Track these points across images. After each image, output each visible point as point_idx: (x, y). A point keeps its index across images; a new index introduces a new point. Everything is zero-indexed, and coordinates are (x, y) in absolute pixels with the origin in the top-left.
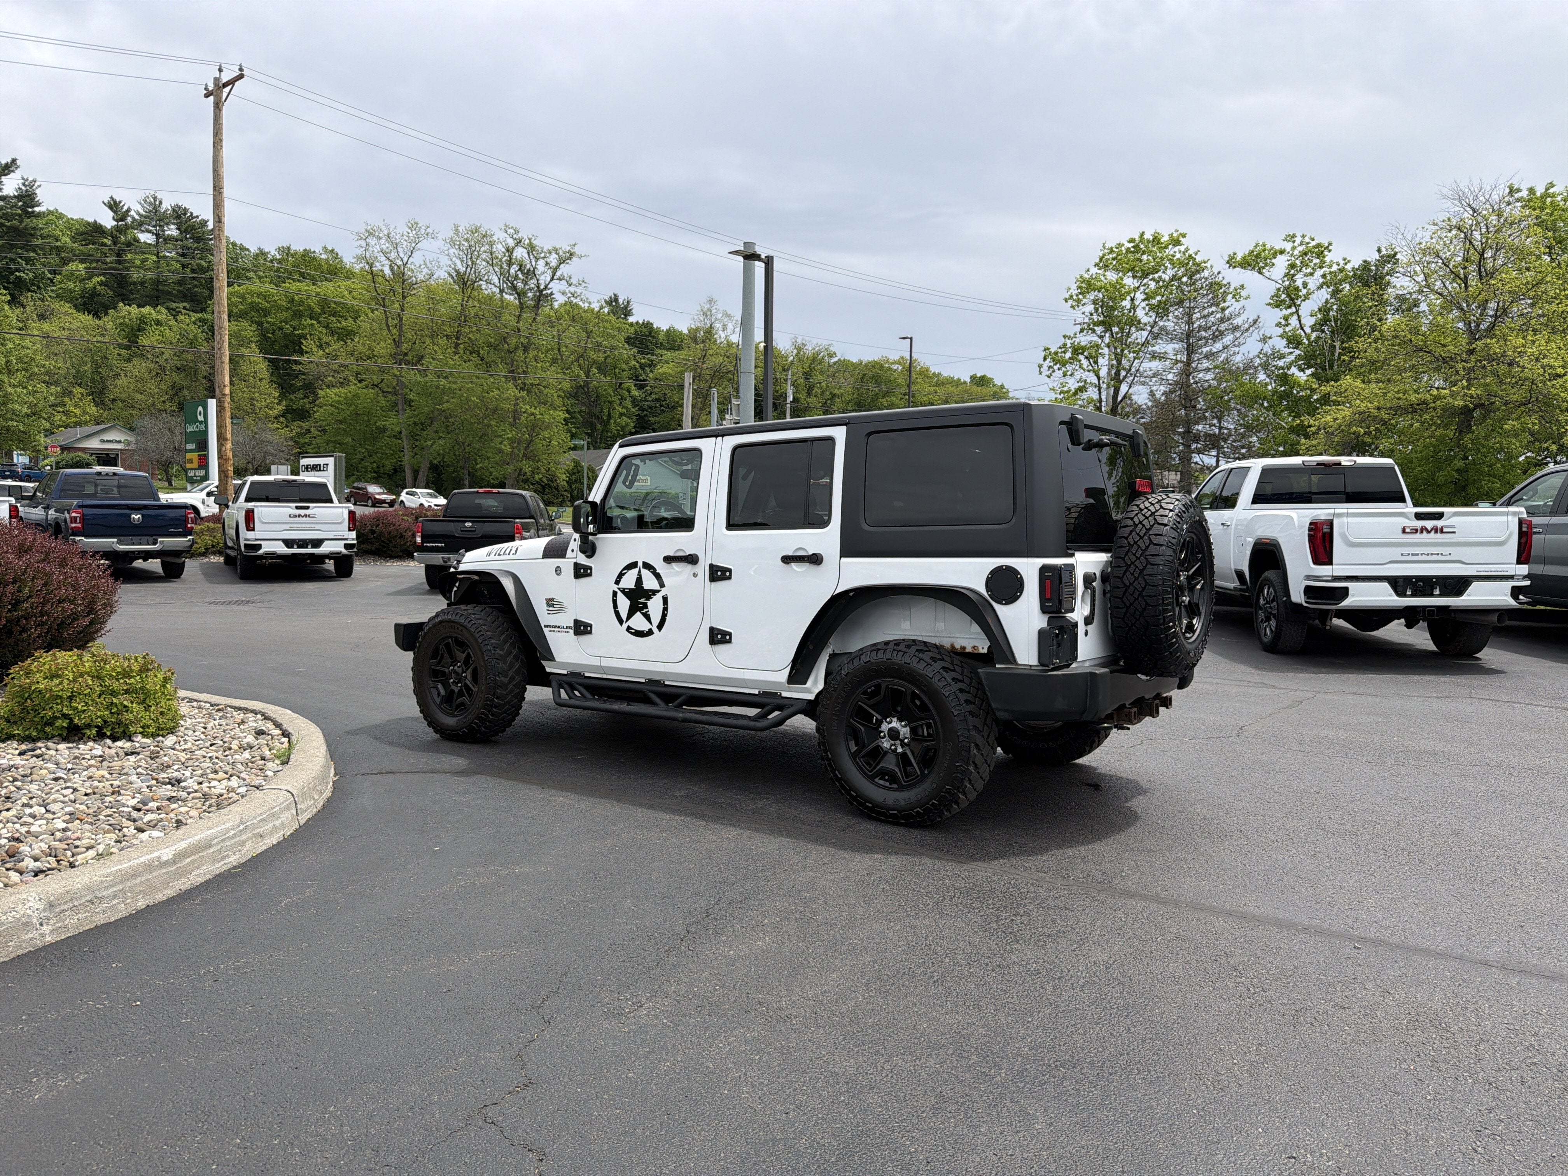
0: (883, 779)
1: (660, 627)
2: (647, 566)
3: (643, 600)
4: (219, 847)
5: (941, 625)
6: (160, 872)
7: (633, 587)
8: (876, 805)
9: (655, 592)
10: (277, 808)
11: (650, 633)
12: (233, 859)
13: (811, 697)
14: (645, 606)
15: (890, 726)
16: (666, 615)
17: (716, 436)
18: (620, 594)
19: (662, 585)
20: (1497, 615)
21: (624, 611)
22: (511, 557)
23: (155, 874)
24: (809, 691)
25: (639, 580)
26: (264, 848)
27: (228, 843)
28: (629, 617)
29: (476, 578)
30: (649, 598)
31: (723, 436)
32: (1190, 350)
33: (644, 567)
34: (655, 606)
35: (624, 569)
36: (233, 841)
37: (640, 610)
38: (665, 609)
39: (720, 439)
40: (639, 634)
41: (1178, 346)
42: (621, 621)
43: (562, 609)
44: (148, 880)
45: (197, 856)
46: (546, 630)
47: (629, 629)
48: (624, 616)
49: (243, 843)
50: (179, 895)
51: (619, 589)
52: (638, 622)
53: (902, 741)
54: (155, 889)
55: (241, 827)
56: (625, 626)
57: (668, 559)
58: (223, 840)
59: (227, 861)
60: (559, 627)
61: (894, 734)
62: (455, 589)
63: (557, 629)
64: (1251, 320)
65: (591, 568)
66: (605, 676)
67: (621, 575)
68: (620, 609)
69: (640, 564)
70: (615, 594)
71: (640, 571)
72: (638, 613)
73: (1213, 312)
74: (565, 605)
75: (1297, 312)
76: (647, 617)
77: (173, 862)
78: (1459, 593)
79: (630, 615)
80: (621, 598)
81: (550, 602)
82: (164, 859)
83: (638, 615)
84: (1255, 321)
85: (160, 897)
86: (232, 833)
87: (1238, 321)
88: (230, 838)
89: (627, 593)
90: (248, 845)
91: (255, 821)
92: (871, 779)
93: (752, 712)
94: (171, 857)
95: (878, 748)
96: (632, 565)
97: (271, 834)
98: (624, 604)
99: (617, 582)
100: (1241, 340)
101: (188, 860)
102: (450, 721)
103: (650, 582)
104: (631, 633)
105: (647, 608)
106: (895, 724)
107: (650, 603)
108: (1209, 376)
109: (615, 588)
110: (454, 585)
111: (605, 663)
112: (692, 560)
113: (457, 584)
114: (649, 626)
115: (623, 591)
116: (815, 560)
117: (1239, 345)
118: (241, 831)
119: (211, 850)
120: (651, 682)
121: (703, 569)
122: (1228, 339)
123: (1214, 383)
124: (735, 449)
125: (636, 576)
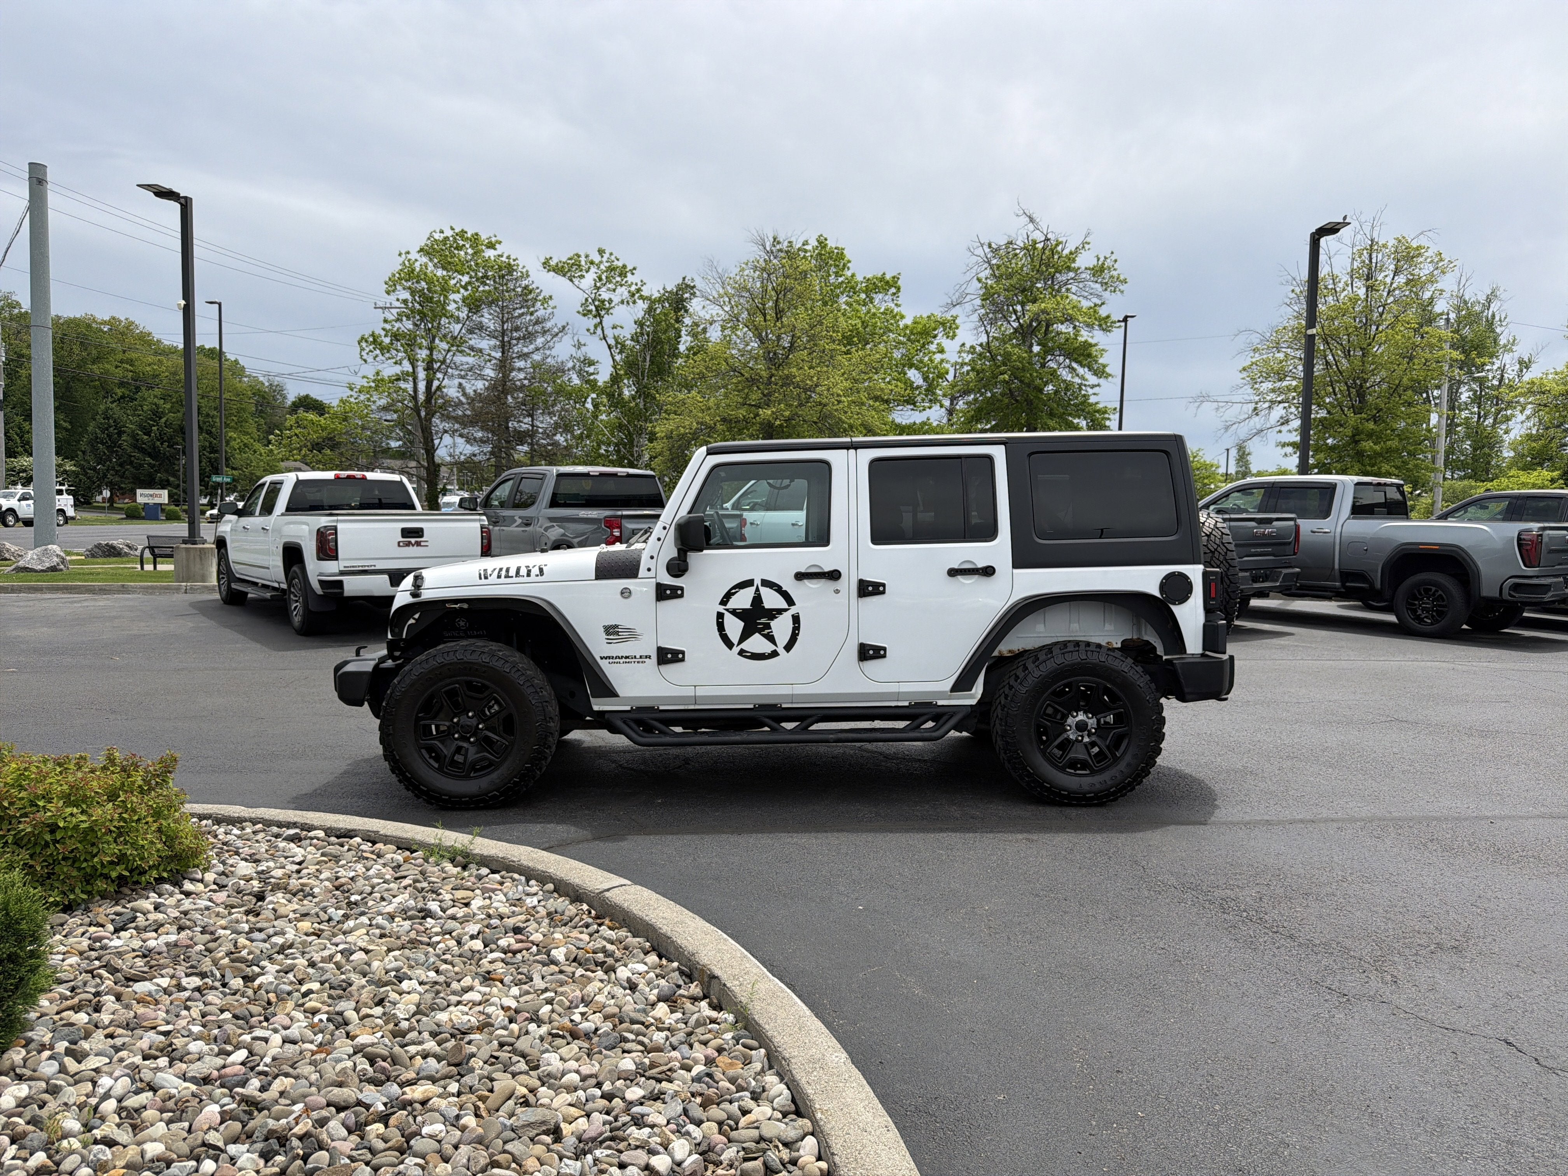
0: (1075, 768)
1: (788, 647)
2: (767, 584)
3: (763, 621)
5: (1075, 626)
7: (748, 606)
8: (1072, 792)
9: (778, 611)
11: (773, 654)
13: (973, 702)
14: (767, 626)
15: (1077, 719)
16: (797, 635)
17: (848, 448)
18: (728, 616)
19: (791, 603)
21: (735, 633)
24: (972, 697)
25: (757, 600)
28: (741, 641)
29: (465, 606)
30: (773, 617)
31: (856, 449)
32: (504, 347)
33: (762, 586)
34: (780, 626)
35: (733, 588)
37: (759, 631)
38: (795, 629)
39: (852, 451)
40: (756, 657)
41: (493, 342)
42: (728, 644)
43: (632, 635)
46: (602, 662)
47: (741, 652)
48: (735, 639)
51: (727, 610)
52: (756, 644)
53: (1089, 731)
56: (735, 649)
57: (800, 576)
60: (627, 657)
61: (1081, 727)
62: (412, 621)
63: (620, 660)
64: (560, 326)
65: (682, 589)
67: (728, 595)
68: (727, 631)
69: (757, 583)
70: (720, 616)
71: (757, 590)
72: (756, 635)
73: (523, 314)
74: (639, 631)
75: (601, 322)
76: (770, 638)
79: (744, 637)
80: (729, 619)
81: (611, 630)
84: (564, 327)
87: (548, 325)
89: (739, 614)
92: (1063, 770)
93: (901, 724)
95: (1068, 740)
96: (745, 584)
98: (735, 626)
99: (723, 603)
100: (551, 344)
103: (773, 600)
104: (744, 656)
105: (769, 628)
106: (1081, 717)
107: (774, 623)
108: (522, 375)
109: (721, 609)
110: (411, 617)
111: (703, 692)
112: (834, 575)
113: (417, 616)
114: (773, 648)
115: (734, 612)
116: (988, 572)
117: (550, 348)
120: (763, 707)
121: (848, 585)
122: (540, 341)
123: (526, 382)
124: (874, 463)
125: (752, 596)
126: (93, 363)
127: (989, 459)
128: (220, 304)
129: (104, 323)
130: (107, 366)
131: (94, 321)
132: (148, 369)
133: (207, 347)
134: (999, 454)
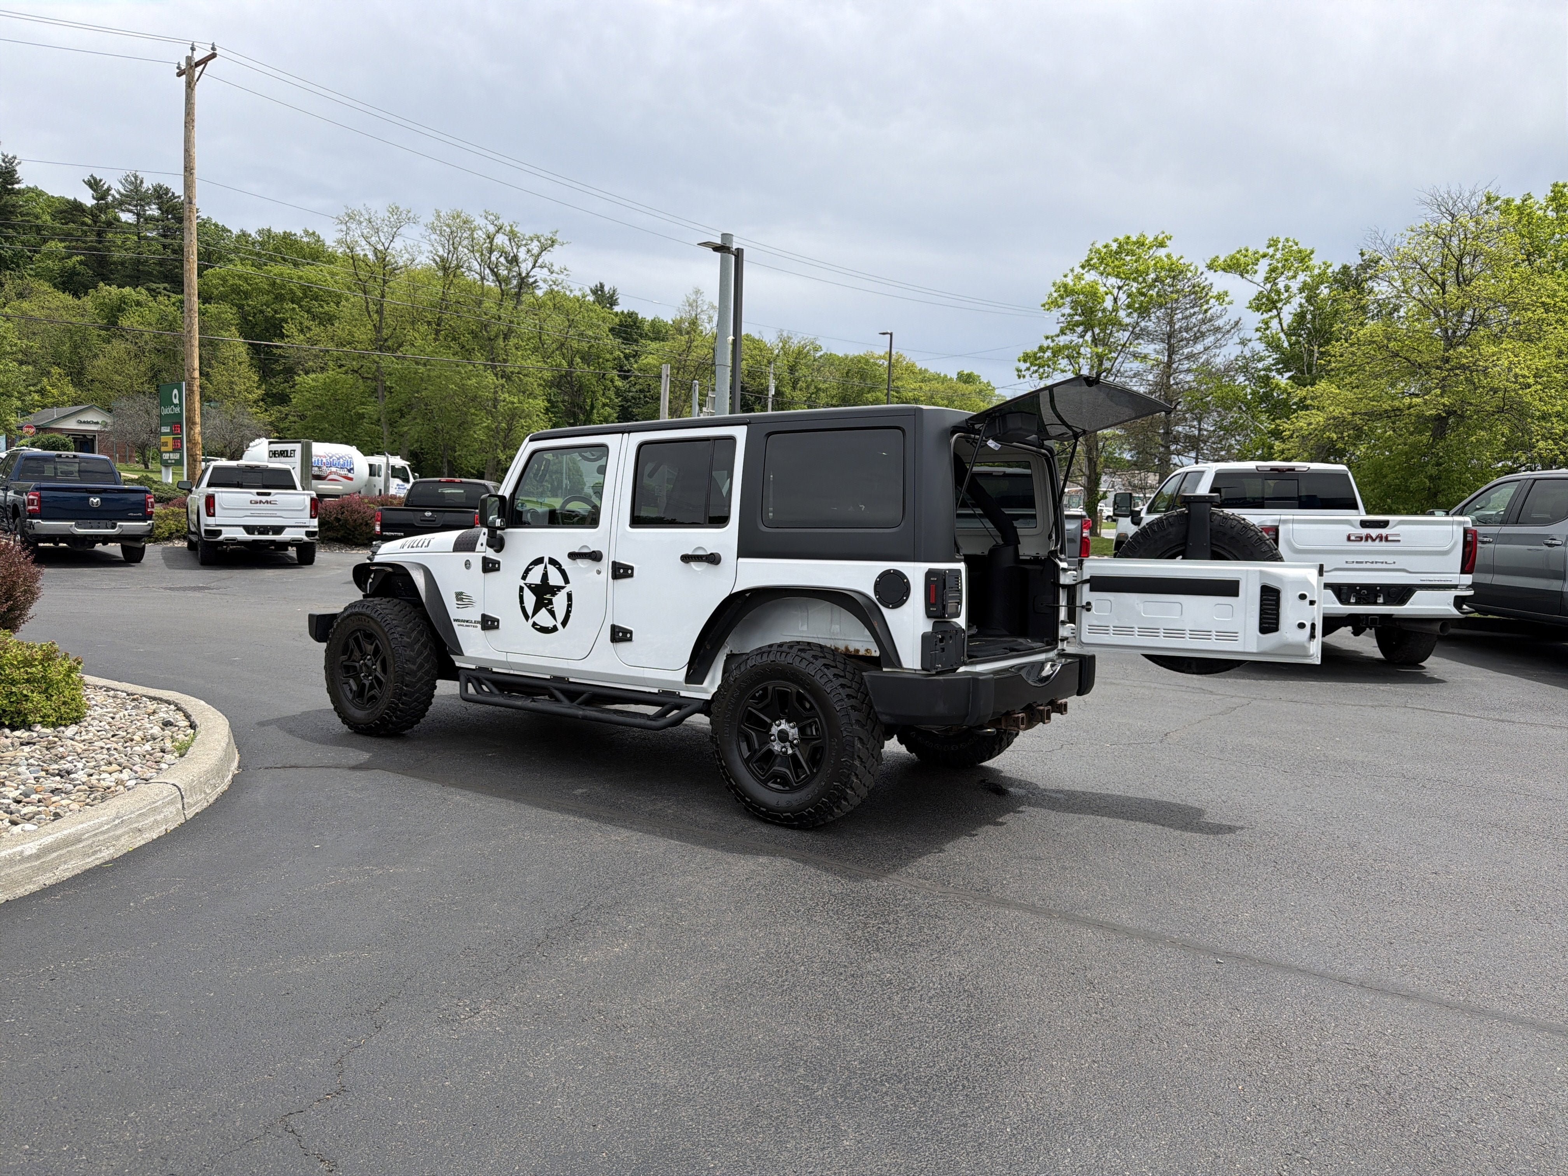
0: (775, 782)
1: (564, 623)
2: (553, 562)
3: (548, 596)
4: (90, 842)
5: (836, 628)
6: (22, 867)
7: (539, 582)
8: (769, 809)
9: (560, 588)
10: (160, 802)
11: (555, 629)
12: (106, 854)
13: (708, 697)
14: (550, 602)
15: (780, 728)
16: (570, 612)
17: (623, 433)
18: (526, 590)
19: (567, 581)
20: (1440, 624)
21: (530, 607)
22: (423, 549)
23: (17, 868)
24: (705, 691)
25: (545, 576)
26: (142, 842)
27: (101, 838)
28: (534, 614)
29: (390, 570)
30: (554, 594)
31: (629, 432)
32: (1171, 351)
33: (550, 563)
34: (559, 602)
35: (531, 565)
36: (106, 836)
37: (546, 606)
38: (569, 606)
39: (626, 435)
40: (544, 630)
41: (1159, 346)
42: (527, 617)
43: (470, 604)
44: (8, 875)
45: (65, 851)
46: (455, 624)
47: (534, 625)
48: (530, 612)
49: (118, 838)
50: (42, 890)
51: (525, 584)
52: (543, 618)
53: (791, 742)
54: (17, 883)
55: (117, 822)
56: (531, 621)
57: (573, 556)
58: (96, 835)
59: (99, 855)
60: (467, 622)
61: (783, 736)
62: (370, 580)
63: (465, 624)
64: (1232, 322)
65: (499, 563)
66: (512, 672)
67: (527, 571)
68: (526, 605)
69: (546, 560)
70: (521, 589)
71: (546, 567)
72: (544, 609)
73: (1195, 313)
74: (474, 599)
75: (1279, 314)
76: (552, 613)
77: (36, 857)
78: (1402, 601)
79: (536, 611)
80: (527, 591)
81: (459, 596)
82: (27, 853)
83: (543, 611)
84: (1237, 323)
85: (21, 892)
86: (106, 827)
87: (1220, 323)
88: (103, 833)
89: (534, 589)
90: (123, 841)
91: (133, 816)
92: (764, 783)
93: (652, 710)
94: (34, 851)
95: (769, 751)
96: (539, 561)
97: (151, 828)
98: (530, 599)
99: (524, 578)
100: (1222, 342)
101: (55, 855)
102: (358, 714)
103: (555, 579)
104: (536, 629)
105: (552, 604)
106: (784, 726)
107: (555, 599)
108: (1190, 377)
109: (522, 583)
110: (370, 577)
111: (512, 658)
112: (595, 556)
113: (372, 576)
114: (554, 623)
115: (529, 586)
116: (713, 559)
117: (1221, 346)
118: (116, 825)
119: (81, 845)
120: (556, 679)
121: (605, 566)
122: (1209, 340)
123: (1194, 384)
124: (641, 446)
125: (542, 572)
126: (869, 392)
127: (732, 439)
128: (891, 334)
129: (880, 358)
130: (879, 394)
131: (873, 357)
132: (910, 394)
133: (965, 372)
134: (740, 433)
